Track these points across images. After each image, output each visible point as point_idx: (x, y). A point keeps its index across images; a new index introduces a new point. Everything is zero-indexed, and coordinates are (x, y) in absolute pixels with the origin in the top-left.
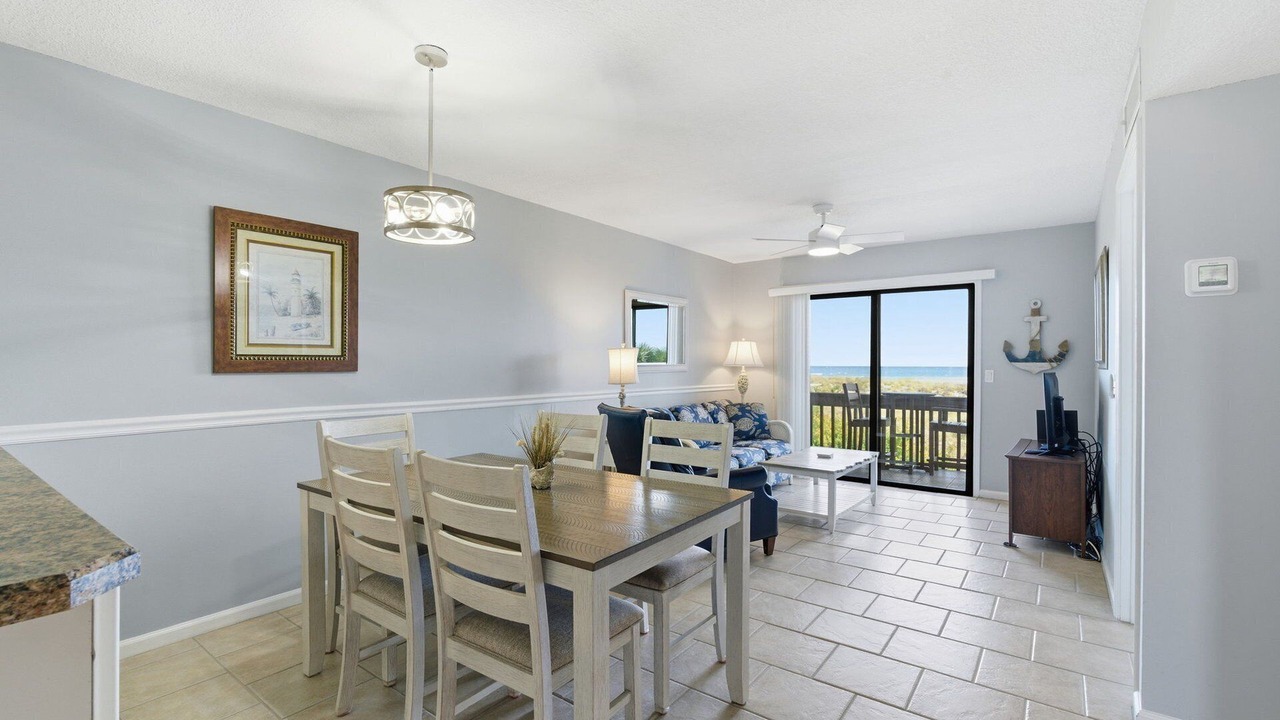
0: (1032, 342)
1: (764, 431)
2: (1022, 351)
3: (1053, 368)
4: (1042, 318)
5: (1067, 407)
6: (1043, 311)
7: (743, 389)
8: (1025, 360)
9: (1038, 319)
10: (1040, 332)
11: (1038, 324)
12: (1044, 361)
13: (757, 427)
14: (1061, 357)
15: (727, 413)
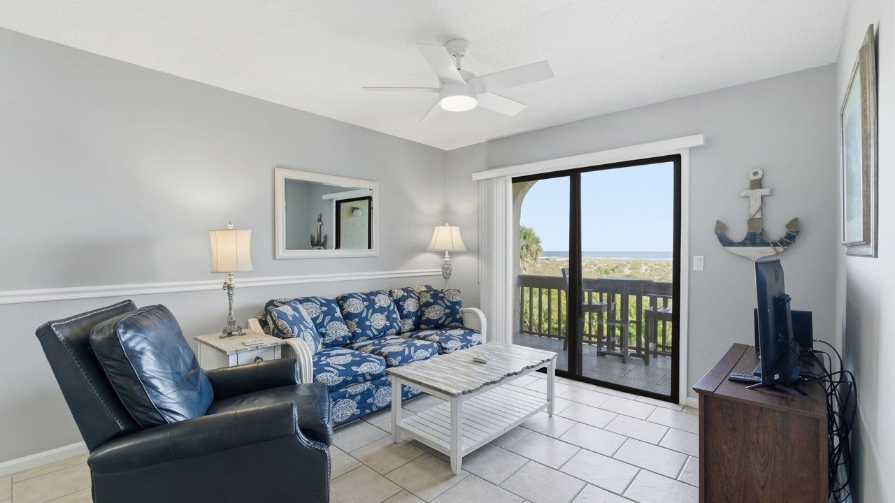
0: (751, 221)
1: (455, 320)
2: (738, 231)
3: (778, 253)
4: (764, 191)
5: (795, 306)
6: (766, 182)
7: (447, 273)
8: (742, 244)
9: (759, 192)
10: (761, 209)
11: (759, 199)
12: (766, 244)
13: (448, 315)
14: (789, 239)
15: (419, 300)
